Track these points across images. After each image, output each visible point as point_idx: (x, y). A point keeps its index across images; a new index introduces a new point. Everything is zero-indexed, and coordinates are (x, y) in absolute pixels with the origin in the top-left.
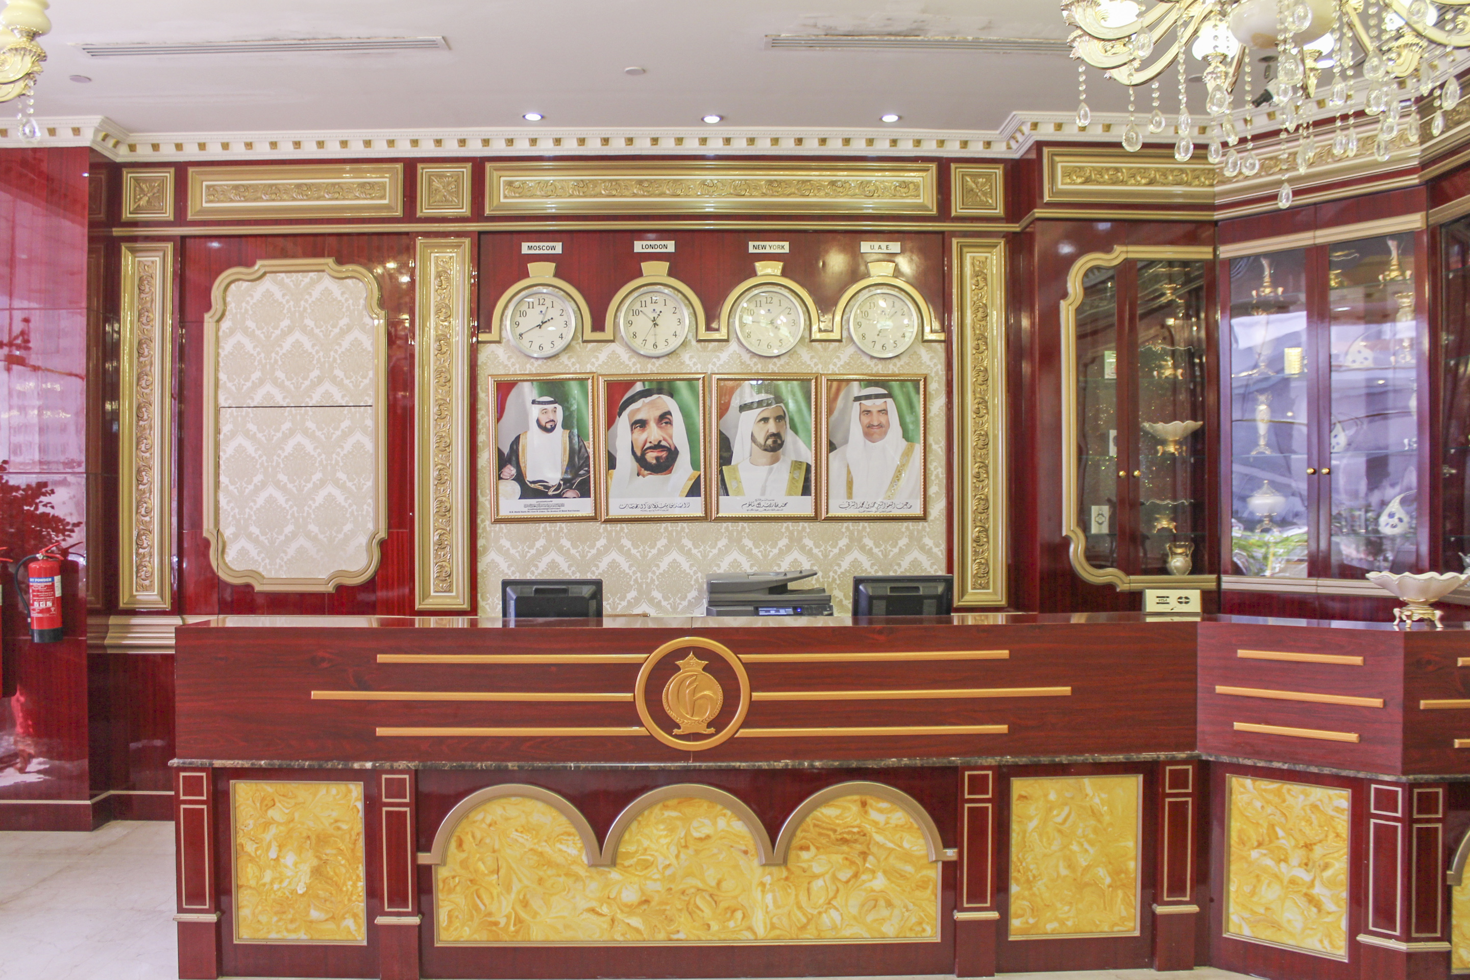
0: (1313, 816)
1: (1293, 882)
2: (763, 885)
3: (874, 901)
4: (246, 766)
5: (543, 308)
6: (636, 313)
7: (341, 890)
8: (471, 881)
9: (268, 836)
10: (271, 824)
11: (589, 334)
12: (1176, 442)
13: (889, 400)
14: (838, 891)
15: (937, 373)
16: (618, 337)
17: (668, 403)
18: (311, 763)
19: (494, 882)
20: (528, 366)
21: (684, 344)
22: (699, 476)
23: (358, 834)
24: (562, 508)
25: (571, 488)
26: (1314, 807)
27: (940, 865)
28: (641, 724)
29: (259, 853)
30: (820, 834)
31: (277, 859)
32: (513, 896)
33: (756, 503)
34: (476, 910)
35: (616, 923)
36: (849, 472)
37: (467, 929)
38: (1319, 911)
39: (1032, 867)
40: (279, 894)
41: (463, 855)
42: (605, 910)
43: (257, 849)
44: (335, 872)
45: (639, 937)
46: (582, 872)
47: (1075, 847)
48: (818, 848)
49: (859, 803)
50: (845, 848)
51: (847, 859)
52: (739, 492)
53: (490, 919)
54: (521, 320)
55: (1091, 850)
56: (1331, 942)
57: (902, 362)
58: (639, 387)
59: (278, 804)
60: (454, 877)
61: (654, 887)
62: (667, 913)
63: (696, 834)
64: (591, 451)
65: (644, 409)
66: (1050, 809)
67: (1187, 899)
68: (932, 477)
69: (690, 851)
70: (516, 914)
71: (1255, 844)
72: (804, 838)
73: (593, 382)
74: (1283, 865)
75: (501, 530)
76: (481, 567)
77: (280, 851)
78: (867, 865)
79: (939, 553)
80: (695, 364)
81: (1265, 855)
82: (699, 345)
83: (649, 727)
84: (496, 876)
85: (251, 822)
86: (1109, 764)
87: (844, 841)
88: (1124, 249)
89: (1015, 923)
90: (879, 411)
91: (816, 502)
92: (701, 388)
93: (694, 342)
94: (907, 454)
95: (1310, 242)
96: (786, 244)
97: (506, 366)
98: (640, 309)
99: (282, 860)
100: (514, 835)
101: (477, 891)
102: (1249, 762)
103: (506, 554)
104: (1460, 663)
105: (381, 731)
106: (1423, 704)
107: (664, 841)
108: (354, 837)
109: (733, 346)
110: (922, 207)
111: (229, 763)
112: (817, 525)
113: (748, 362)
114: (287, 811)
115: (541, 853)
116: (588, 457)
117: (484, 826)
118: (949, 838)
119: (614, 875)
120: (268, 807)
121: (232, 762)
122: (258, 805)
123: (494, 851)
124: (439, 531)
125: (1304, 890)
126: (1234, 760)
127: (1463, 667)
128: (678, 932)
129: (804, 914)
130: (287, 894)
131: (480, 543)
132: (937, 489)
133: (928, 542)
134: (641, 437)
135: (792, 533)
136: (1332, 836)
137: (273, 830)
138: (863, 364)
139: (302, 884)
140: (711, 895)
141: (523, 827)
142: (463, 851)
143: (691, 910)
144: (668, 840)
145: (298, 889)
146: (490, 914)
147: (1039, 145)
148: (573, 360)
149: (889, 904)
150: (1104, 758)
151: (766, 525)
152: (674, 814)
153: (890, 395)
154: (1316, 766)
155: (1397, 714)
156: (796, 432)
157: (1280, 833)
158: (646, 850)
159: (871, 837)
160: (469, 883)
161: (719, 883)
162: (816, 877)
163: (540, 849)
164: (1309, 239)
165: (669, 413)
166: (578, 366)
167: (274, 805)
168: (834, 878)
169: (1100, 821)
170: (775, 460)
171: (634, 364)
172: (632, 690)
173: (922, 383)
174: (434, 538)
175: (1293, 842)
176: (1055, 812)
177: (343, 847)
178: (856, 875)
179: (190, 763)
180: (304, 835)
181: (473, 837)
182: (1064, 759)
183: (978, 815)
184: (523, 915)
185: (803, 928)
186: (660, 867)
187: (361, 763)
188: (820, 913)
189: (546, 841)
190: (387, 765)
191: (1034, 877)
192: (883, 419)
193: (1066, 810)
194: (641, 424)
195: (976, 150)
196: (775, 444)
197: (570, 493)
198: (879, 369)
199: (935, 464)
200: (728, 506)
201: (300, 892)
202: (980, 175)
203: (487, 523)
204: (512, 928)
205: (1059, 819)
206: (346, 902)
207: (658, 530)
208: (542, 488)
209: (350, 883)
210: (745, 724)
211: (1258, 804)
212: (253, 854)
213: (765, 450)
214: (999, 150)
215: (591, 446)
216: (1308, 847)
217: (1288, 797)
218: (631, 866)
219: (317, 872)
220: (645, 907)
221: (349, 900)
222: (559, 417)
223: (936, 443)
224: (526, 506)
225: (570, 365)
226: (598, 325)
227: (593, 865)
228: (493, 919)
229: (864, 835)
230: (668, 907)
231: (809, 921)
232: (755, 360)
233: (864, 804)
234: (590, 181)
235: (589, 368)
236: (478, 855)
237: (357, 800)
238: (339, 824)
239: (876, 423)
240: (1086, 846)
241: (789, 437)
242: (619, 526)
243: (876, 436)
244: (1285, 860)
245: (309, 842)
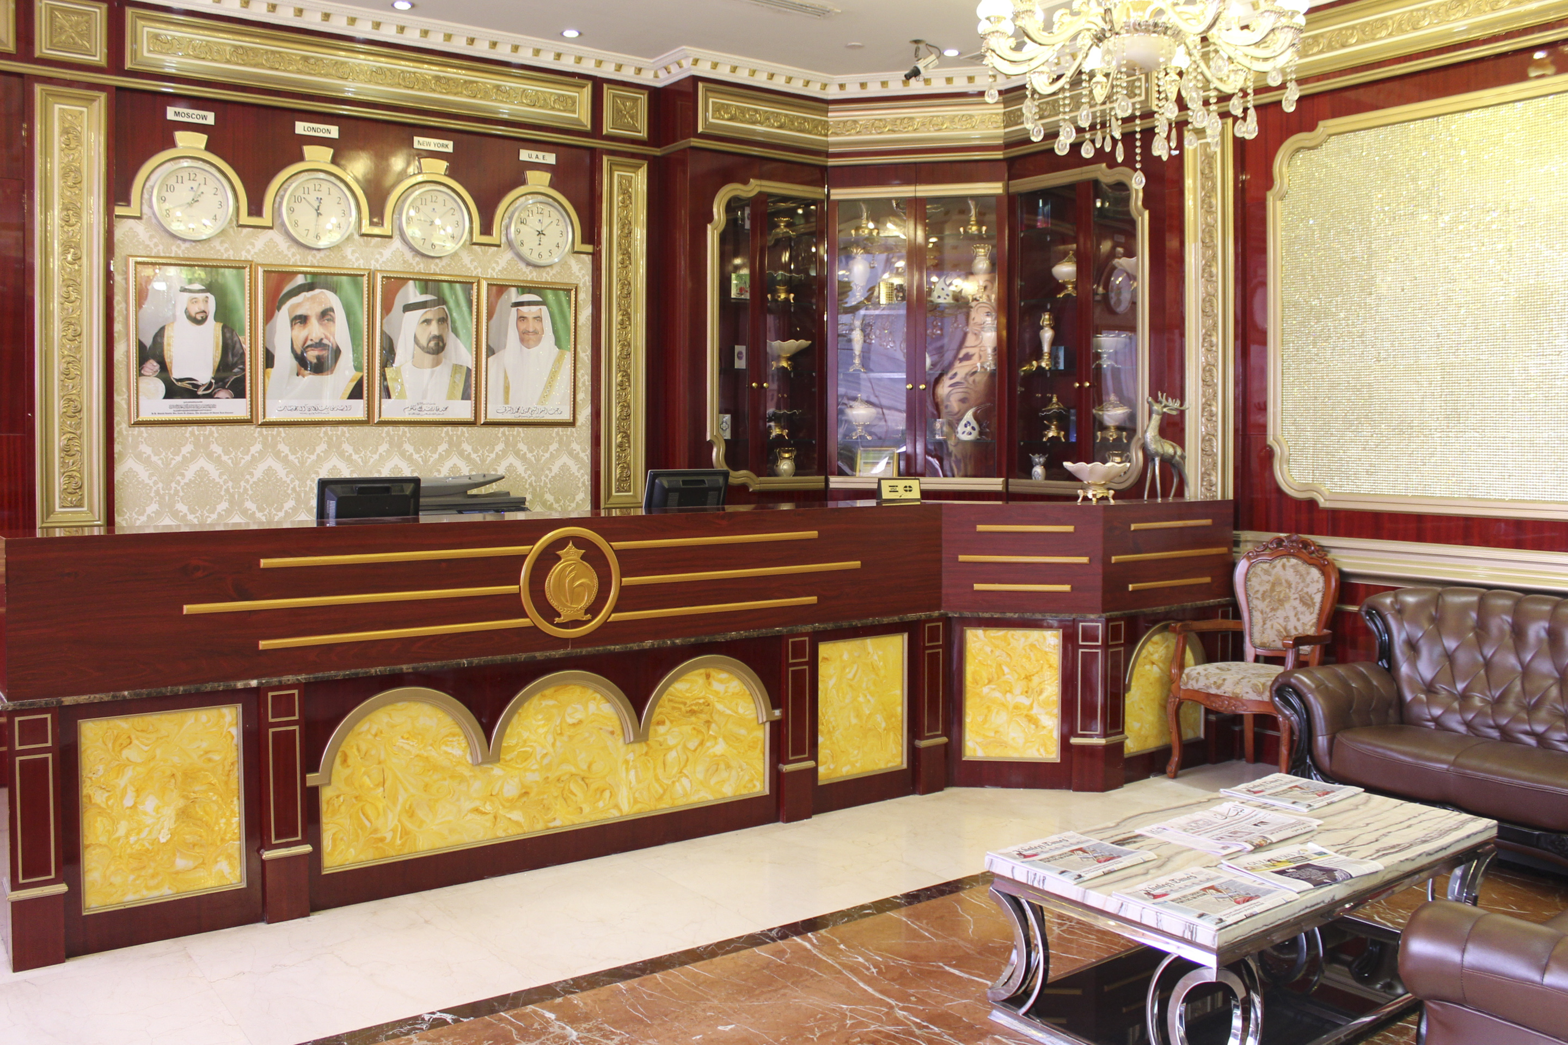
0: (1032, 654)
1: (1016, 707)
2: (627, 762)
3: (717, 764)
4: (106, 699)
5: (195, 185)
6: (298, 200)
7: (213, 830)
8: (356, 798)
9: (123, 781)
10: (126, 766)
11: (245, 219)
12: (789, 359)
13: (544, 308)
14: (687, 760)
15: (585, 284)
16: (277, 223)
17: (331, 299)
18: (187, 687)
19: (380, 795)
20: (174, 248)
21: (349, 238)
22: (362, 378)
23: (232, 764)
24: (213, 410)
25: (223, 387)
26: (1033, 646)
27: (768, 726)
28: (527, 616)
29: (110, 803)
30: (674, 708)
31: (134, 807)
32: (399, 807)
33: (418, 407)
34: (361, 829)
35: (498, 820)
36: (506, 377)
37: (352, 850)
38: (1037, 727)
39: (832, 719)
40: (137, 847)
41: (347, 771)
42: (488, 808)
43: (108, 798)
44: (205, 811)
45: (520, 831)
46: (467, 773)
47: (861, 699)
48: (671, 722)
49: (704, 676)
50: (693, 719)
51: (694, 729)
52: (402, 395)
53: (375, 836)
54: (167, 195)
55: (872, 700)
56: (1046, 750)
57: (554, 272)
58: (300, 280)
59: (135, 742)
60: (338, 797)
61: (533, 777)
62: (545, 802)
63: (570, 721)
64: (247, 347)
65: (306, 303)
66: (844, 668)
67: (940, 733)
68: (579, 384)
69: (565, 738)
70: (403, 827)
71: (986, 681)
72: (660, 713)
73: (250, 271)
74: (1008, 695)
75: (140, 434)
76: (118, 476)
77: (138, 796)
78: (711, 732)
79: (585, 458)
80: (357, 259)
81: (994, 689)
82: (362, 240)
83: (532, 618)
84: (382, 789)
85: (101, 768)
86: (889, 625)
87: (693, 712)
88: (758, 182)
89: (822, 770)
90: (535, 318)
91: (476, 407)
92: (365, 285)
93: (356, 237)
94: (559, 360)
95: (912, 195)
96: (450, 144)
97: (148, 246)
98: (303, 196)
99: (140, 807)
100: (400, 742)
101: (362, 809)
102: (987, 615)
103: (147, 462)
104: (1132, 528)
105: (264, 644)
106: (1114, 559)
107: (541, 731)
108: (227, 768)
109: (397, 243)
110: (578, 122)
111: (83, 699)
112: (475, 430)
113: (411, 261)
114: (146, 748)
115: (427, 758)
116: (243, 354)
117: (370, 737)
118: (776, 700)
119: (497, 770)
120: (123, 747)
121: (87, 697)
122: (110, 745)
123: (380, 763)
124: (68, 436)
125: (1025, 712)
126: (975, 615)
127: (1134, 531)
128: (555, 819)
129: (661, 786)
130: (147, 845)
131: (117, 448)
132: (584, 396)
133: (576, 447)
134: (301, 333)
135: (451, 438)
136: (1046, 667)
137: (129, 773)
138: (519, 270)
139: (165, 831)
140: (583, 779)
141: (409, 733)
142: (348, 766)
143: (566, 797)
144: (545, 729)
145: (160, 837)
146: (376, 831)
147: (695, 80)
148: (226, 245)
149: (728, 767)
150: (886, 620)
151: (426, 429)
152: (551, 702)
153: (543, 303)
154: (1040, 613)
155: (1099, 569)
156: (457, 335)
157: (1006, 670)
158: (525, 741)
159: (713, 706)
160: (354, 800)
161: (589, 767)
162: (670, 749)
163: (425, 754)
164: (911, 191)
165: (332, 310)
166: (231, 252)
167: (131, 743)
168: (685, 747)
169: (877, 675)
170: (437, 363)
171: (294, 255)
172: (518, 583)
173: (573, 293)
174: (58, 441)
175: (1016, 676)
176: (847, 670)
177: (214, 781)
178: (702, 743)
179: (31, 704)
180: (168, 773)
181: (358, 750)
182: (857, 623)
183: (798, 675)
184: (409, 825)
185: (660, 798)
186: (539, 757)
187: (245, 682)
188: (673, 782)
189: (431, 745)
190: (275, 680)
191: (834, 728)
192: (538, 327)
193: (855, 667)
194: (302, 320)
195: (628, 75)
196: (438, 347)
197: (222, 393)
198: (532, 276)
199: (582, 371)
200: (390, 409)
201: (163, 840)
202: (628, 98)
203: (124, 426)
204: (398, 842)
205: (850, 676)
206: (219, 843)
207: (317, 434)
208: (190, 387)
209: (224, 820)
210: (616, 609)
211: (988, 649)
212: (104, 806)
213: (428, 353)
214: (647, 78)
215: (248, 342)
216: (1028, 678)
217: (1012, 640)
218: (512, 759)
219: (184, 814)
220: (525, 799)
221: (222, 840)
222: (211, 307)
223: (584, 352)
224: (171, 407)
225: (223, 251)
226: (256, 208)
227: (476, 764)
228: (378, 836)
229: (708, 705)
230: (545, 796)
231: (665, 791)
232: (418, 259)
233: (708, 676)
234: (251, 49)
235: (244, 256)
236: (363, 769)
237: (231, 725)
238: (210, 755)
239: (531, 330)
240: (869, 697)
241: (451, 339)
242: (275, 430)
243: (531, 343)
244: (1010, 692)
245: (173, 781)
